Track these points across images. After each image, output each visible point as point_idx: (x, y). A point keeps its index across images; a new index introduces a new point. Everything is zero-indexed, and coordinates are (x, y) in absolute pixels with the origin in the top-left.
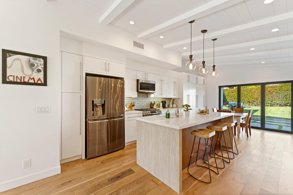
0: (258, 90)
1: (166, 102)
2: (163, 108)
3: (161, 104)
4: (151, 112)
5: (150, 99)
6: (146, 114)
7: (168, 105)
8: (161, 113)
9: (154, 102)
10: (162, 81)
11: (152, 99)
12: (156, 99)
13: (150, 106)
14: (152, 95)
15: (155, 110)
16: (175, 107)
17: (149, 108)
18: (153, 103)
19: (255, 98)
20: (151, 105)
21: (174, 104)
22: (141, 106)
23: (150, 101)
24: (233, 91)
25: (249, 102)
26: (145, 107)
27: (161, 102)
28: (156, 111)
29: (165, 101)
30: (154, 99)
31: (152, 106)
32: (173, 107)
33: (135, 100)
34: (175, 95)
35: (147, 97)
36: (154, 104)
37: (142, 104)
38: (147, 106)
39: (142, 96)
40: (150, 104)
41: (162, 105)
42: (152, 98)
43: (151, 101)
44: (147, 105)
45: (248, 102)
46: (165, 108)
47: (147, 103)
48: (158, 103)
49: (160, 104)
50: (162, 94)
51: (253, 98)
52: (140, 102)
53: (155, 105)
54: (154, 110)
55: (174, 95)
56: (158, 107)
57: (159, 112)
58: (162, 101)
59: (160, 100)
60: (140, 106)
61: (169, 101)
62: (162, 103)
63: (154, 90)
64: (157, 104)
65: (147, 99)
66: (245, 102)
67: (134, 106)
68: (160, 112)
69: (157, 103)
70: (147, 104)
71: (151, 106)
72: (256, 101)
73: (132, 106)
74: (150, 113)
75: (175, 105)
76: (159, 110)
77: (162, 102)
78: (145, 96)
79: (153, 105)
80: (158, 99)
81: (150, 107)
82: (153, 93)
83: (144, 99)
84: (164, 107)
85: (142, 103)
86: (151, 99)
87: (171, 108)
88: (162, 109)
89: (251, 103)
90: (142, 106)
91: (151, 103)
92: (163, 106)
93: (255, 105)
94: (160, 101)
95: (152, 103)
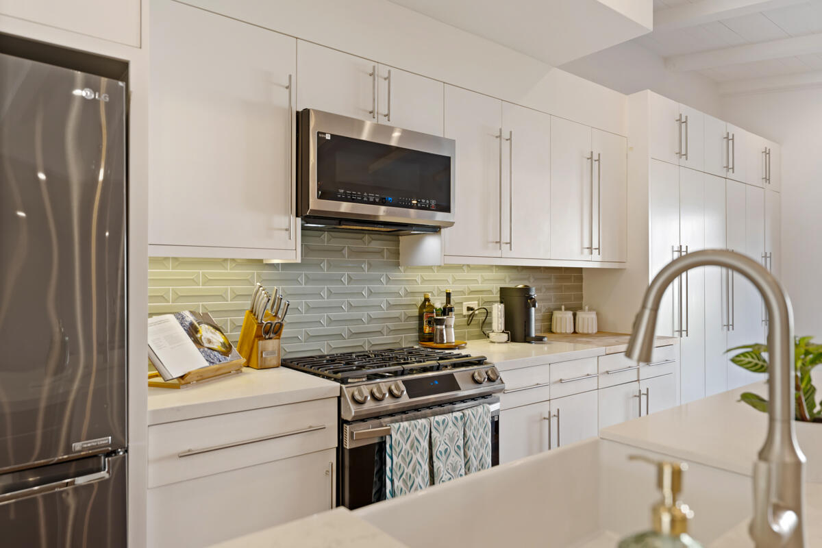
1: (533, 293)
2: (513, 339)
3: (498, 311)
4: (414, 388)
5: (417, 276)
6: (370, 405)
7: (543, 320)
8: (496, 386)
9: (448, 295)
10: (506, 145)
11: (437, 275)
12: (460, 275)
13: (414, 323)
14: (431, 246)
15: (455, 366)
16: (595, 330)
17: (409, 340)
18: (439, 303)
20: (421, 317)
21: (581, 308)
22: (344, 329)
23: (413, 293)
26: (380, 332)
27: (497, 296)
28: (459, 373)
29: (526, 290)
30: (448, 275)
31: (427, 330)
32: (579, 330)
33: (296, 281)
34: (595, 245)
35: (395, 259)
36: (446, 311)
37: (355, 314)
38: (391, 325)
39: (353, 253)
40: (416, 312)
41: (502, 320)
42: (430, 268)
43: (425, 287)
44: (398, 319)
46: (526, 339)
47: (390, 306)
48: (474, 304)
49: (488, 313)
50: (505, 238)
52: (335, 301)
53: (452, 320)
54: (438, 368)
55: (586, 244)
56: (475, 330)
57: (477, 382)
58: (503, 291)
59: (486, 286)
60: (334, 329)
61: (548, 289)
62: (502, 307)
63: (447, 209)
64: (465, 312)
65: (395, 275)
67: (272, 331)
68: (490, 380)
69: (466, 304)
70: (395, 313)
71: (421, 329)
73: (259, 337)
74: (405, 399)
75: (588, 320)
76: (480, 362)
77: (505, 295)
78: (380, 252)
79: (440, 322)
80: (477, 275)
81: (415, 335)
82: (436, 230)
83: (366, 272)
84: (517, 331)
85: (350, 306)
86: (427, 275)
87: (564, 336)
88: (505, 347)
90: (354, 329)
91: (423, 306)
92: (509, 326)
94: (490, 291)
95: (432, 307)
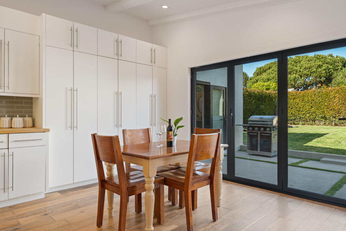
0: (340, 92)
19: (334, 110)
24: (294, 96)
25: (325, 118)
34: (6, 85)
45: (322, 117)
51: (331, 110)
66: (317, 118)
72: (338, 115)
89: (328, 121)
93: (336, 125)
